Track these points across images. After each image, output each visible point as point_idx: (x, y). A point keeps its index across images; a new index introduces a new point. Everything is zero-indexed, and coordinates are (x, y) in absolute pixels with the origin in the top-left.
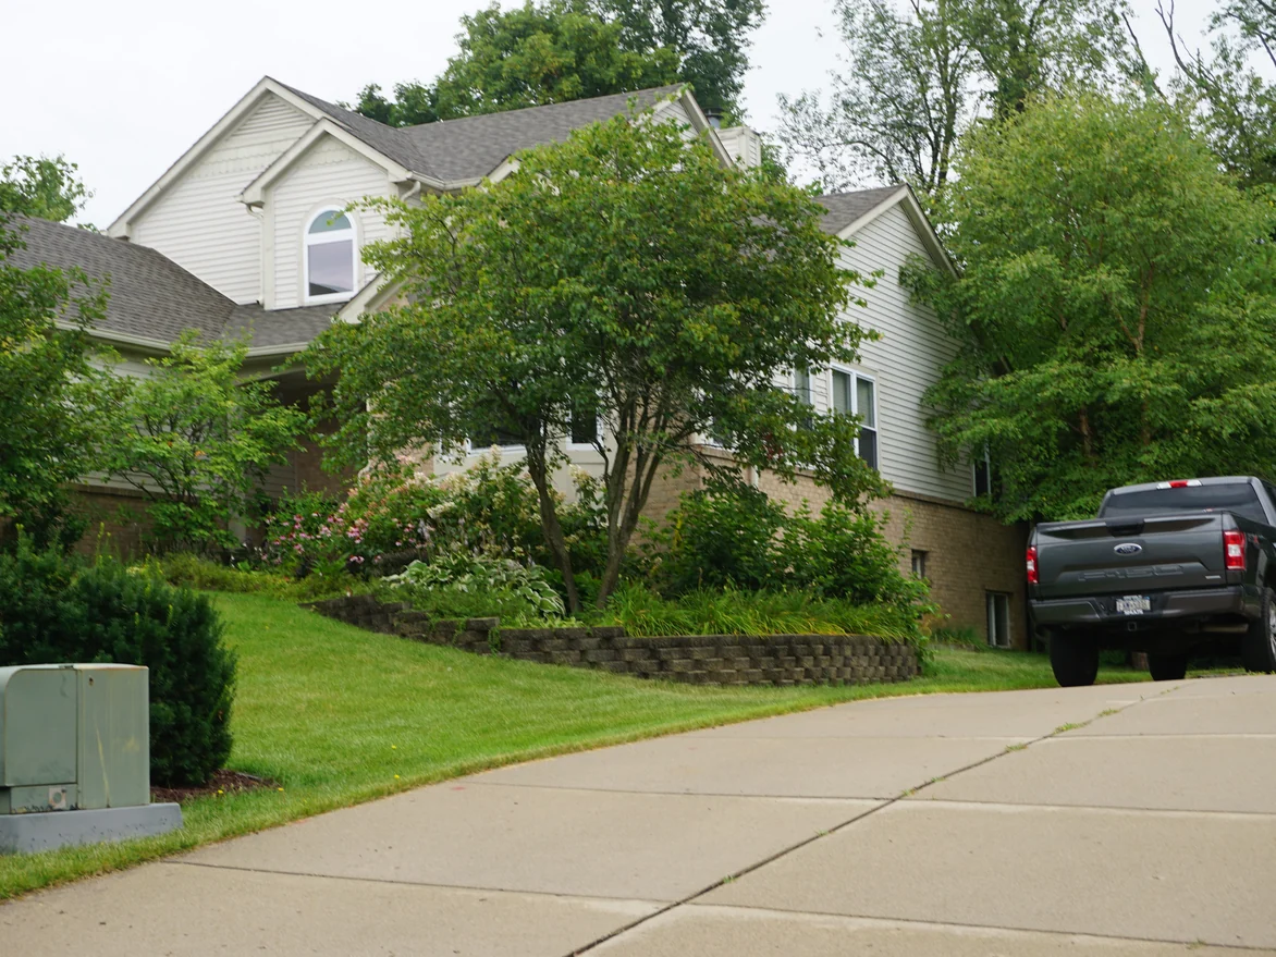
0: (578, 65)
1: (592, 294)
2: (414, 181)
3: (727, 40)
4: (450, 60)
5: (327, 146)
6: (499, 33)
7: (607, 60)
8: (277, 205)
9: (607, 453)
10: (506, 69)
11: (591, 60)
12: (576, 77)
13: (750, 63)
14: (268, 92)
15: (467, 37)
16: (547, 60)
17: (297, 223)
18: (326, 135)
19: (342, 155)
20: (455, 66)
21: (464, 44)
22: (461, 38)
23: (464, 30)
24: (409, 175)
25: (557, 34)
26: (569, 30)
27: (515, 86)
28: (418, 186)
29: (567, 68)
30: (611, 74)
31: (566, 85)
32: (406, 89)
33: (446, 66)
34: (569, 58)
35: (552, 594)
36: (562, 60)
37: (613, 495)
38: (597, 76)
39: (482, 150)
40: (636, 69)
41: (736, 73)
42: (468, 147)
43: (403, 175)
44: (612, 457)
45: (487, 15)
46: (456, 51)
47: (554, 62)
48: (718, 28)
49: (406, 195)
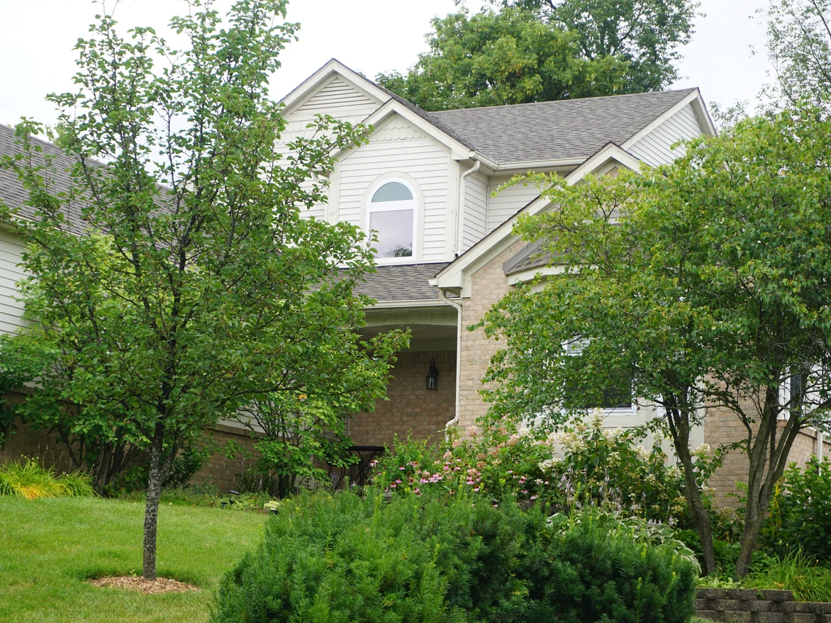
0: (539, 66)
1: (782, 276)
2: (474, 160)
3: (654, 53)
4: (420, 56)
5: (393, 124)
6: (468, 36)
7: (563, 64)
8: (343, 174)
9: (751, 425)
10: (475, 66)
11: (550, 64)
12: (538, 77)
13: (679, 74)
14: (334, 73)
15: (436, 36)
16: (513, 61)
17: (362, 192)
18: (394, 113)
19: (409, 133)
20: (424, 62)
21: (435, 44)
22: (430, 37)
23: (434, 30)
24: (472, 154)
25: (519, 38)
26: (532, 36)
27: (480, 83)
28: (477, 165)
29: (529, 68)
30: (568, 76)
31: (529, 84)
32: (387, 78)
33: (417, 60)
34: (531, 60)
35: (691, 554)
36: (525, 61)
37: (755, 464)
38: (555, 77)
39: (520, 136)
40: (590, 73)
41: (665, 82)
42: (504, 132)
43: (465, 154)
44: (756, 427)
45: (458, 18)
46: (427, 49)
47: (519, 62)
48: (648, 41)
49: (466, 173)
